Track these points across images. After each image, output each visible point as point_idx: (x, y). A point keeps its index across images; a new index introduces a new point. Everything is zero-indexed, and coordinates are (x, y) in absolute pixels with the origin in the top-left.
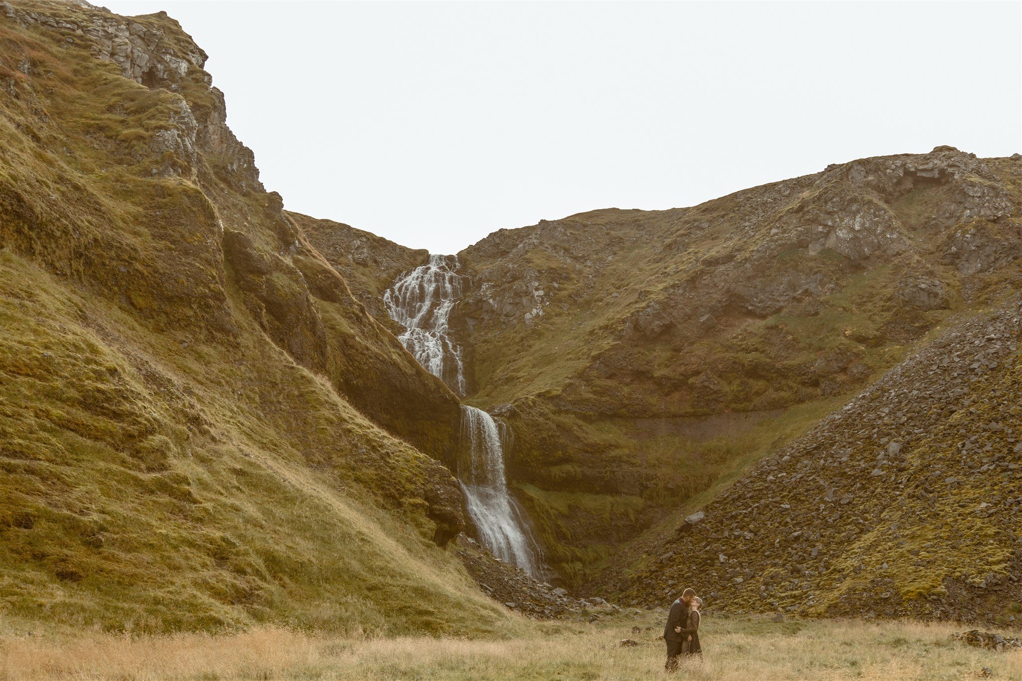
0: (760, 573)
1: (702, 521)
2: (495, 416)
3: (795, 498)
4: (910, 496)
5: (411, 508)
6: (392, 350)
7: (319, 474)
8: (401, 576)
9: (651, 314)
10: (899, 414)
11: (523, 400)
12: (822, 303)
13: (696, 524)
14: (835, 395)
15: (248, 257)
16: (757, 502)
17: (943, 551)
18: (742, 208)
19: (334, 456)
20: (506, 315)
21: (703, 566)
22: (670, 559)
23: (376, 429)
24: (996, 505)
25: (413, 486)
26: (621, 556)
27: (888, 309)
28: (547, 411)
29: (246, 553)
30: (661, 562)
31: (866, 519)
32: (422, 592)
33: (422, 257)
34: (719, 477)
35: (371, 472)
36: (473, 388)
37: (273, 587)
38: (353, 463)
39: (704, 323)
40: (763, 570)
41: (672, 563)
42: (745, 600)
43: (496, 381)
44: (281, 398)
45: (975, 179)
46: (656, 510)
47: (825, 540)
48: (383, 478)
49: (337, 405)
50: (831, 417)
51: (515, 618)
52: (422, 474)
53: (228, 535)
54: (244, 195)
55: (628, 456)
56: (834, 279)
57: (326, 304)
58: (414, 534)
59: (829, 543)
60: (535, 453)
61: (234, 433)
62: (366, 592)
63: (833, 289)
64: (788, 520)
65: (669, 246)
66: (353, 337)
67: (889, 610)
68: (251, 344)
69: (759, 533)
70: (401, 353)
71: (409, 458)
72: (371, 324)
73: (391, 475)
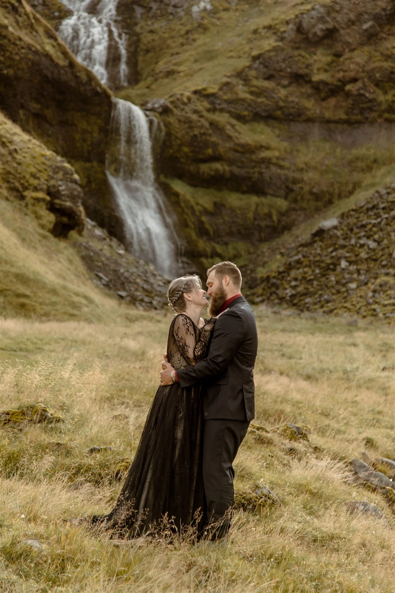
0: (373, 282)
1: (335, 228)
2: (147, 110)
5: (32, 201)
6: (47, 41)
8: (6, 262)
9: (315, 17)
11: (179, 96)
13: (329, 230)
16: (389, 213)
20: (175, 6)
21: (326, 270)
22: (298, 262)
25: (37, 182)
26: (258, 256)
28: (200, 108)
30: (290, 264)
34: (363, 185)
36: (134, 78)
39: (366, 30)
40: (376, 278)
41: (299, 266)
42: (353, 305)
43: (157, 74)
46: (299, 213)
48: (9, 173)
52: (46, 170)
55: (278, 158)
58: (32, 226)
60: (186, 149)
66: (6, 27)
69: (381, 244)
70: (55, 44)
71: (36, 155)
72: (26, 14)
73: (16, 171)
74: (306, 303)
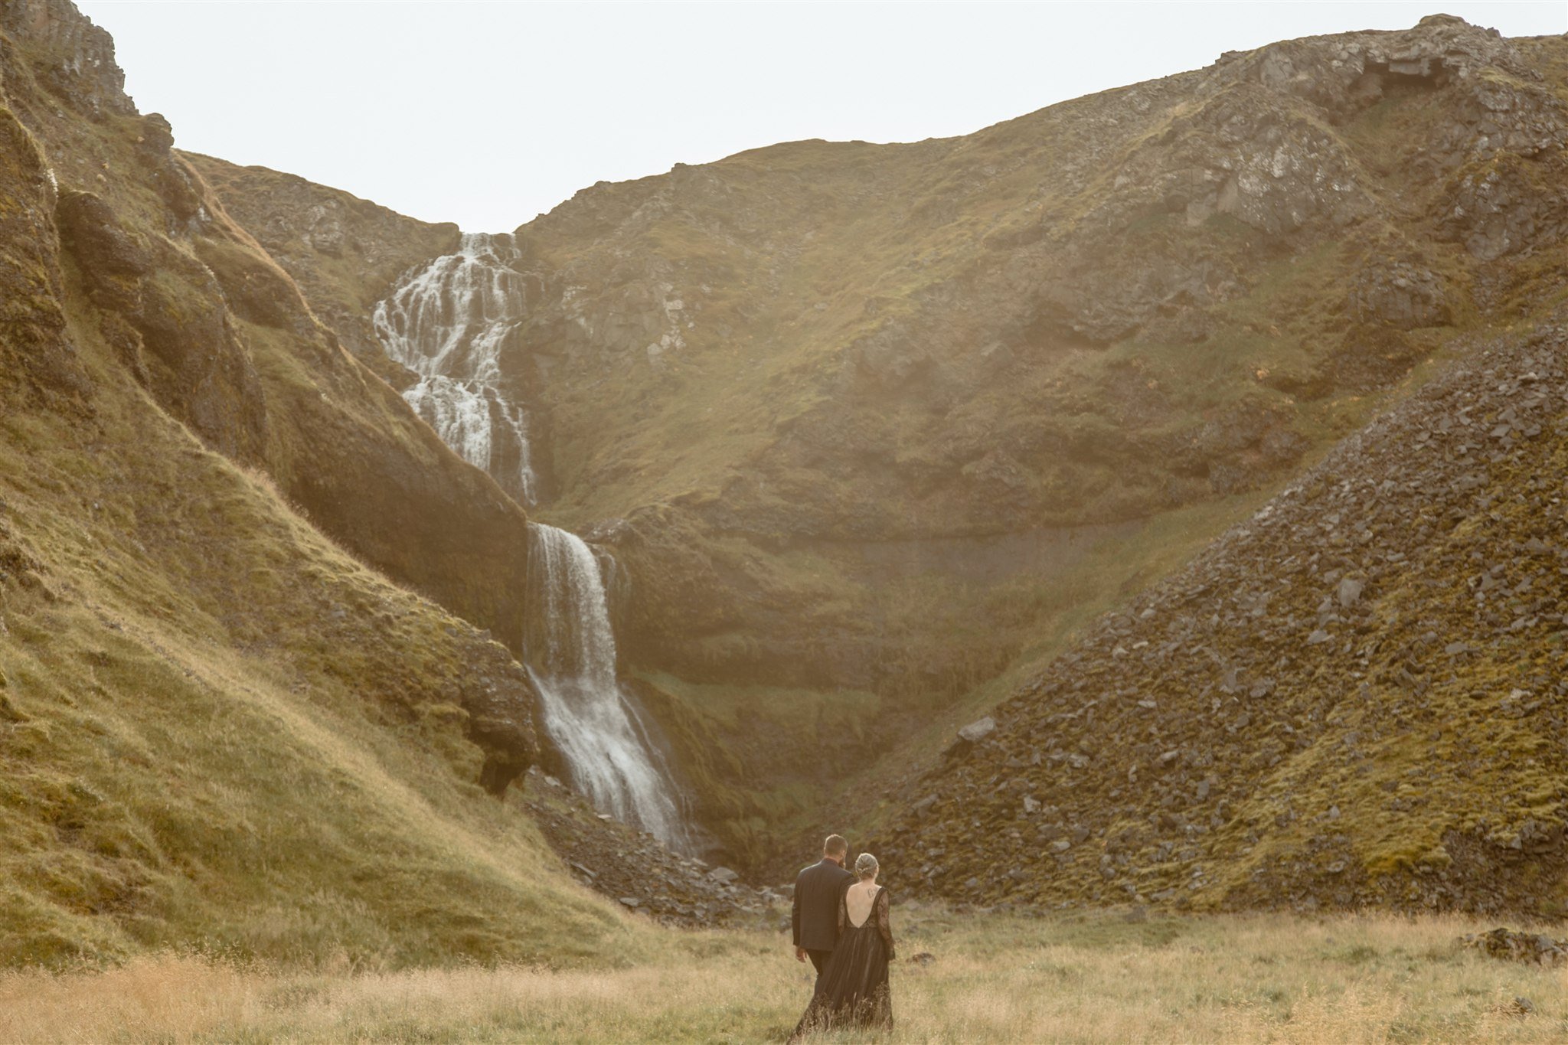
0: (1101, 832)
1: (991, 735)
2: (593, 542)
3: (1165, 687)
4: (1380, 681)
5: (435, 722)
6: (393, 419)
7: (254, 661)
8: (419, 852)
9: (889, 342)
10: (1359, 526)
11: (648, 512)
12: (1212, 317)
13: (980, 741)
14: (1238, 492)
15: (107, 243)
16: (1094, 697)
17: (1443, 782)
18: (1060, 137)
19: (285, 626)
20: (613, 349)
21: (994, 820)
22: (931, 809)
23: (364, 572)
24: (1539, 693)
25: (438, 681)
26: (838, 806)
27: (1337, 328)
28: (693, 531)
29: (118, 815)
30: (915, 814)
31: (1298, 726)
32: (459, 882)
33: (447, 237)
34: (1023, 650)
35: (356, 655)
36: (550, 488)
37: (173, 880)
38: (321, 638)
39: (990, 359)
40: (1106, 825)
41: (935, 816)
42: (1073, 883)
43: (595, 476)
44: (178, 515)
45: (1497, 77)
46: (904, 716)
47: (1223, 766)
48: (380, 666)
49: (287, 528)
50: (1232, 533)
51: (639, 927)
52: (454, 656)
53: (82, 781)
54: (97, 120)
55: (850, 614)
56: (1235, 270)
57: (262, 332)
58: (442, 773)
59: (1230, 772)
60: (673, 612)
61: (89, 584)
62: (351, 884)
63: (1232, 290)
64: (1153, 729)
65: (922, 212)
66: (316, 394)
67: (1342, 893)
68: (116, 412)
69: (1098, 756)
70: (409, 424)
71: (430, 626)
72: (349, 369)
73: (395, 661)
74: (971, 889)
